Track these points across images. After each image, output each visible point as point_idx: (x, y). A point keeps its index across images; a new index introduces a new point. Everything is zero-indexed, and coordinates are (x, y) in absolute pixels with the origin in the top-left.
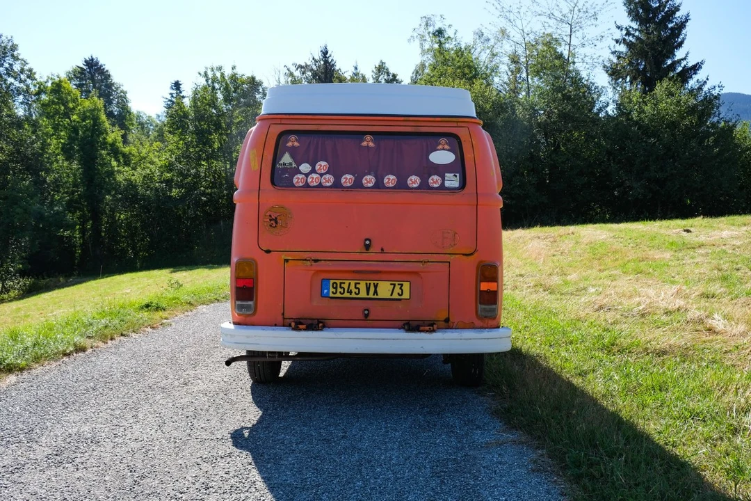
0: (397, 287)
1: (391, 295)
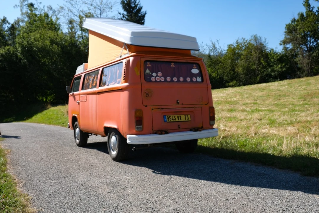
0: (187, 117)
1: (185, 119)
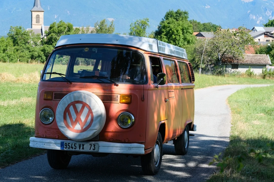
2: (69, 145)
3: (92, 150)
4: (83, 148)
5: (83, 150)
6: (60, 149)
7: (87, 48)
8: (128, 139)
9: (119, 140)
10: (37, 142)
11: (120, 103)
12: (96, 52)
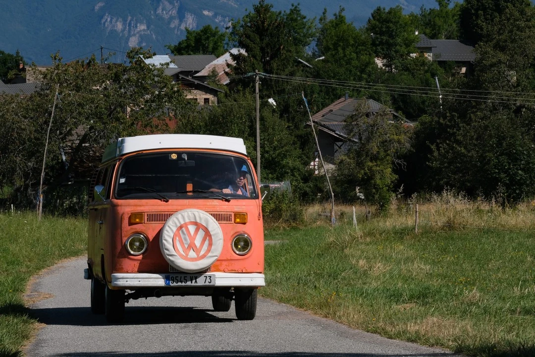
2: (177, 278)
3: (207, 283)
4: (196, 282)
5: (196, 284)
6: (164, 285)
7: (174, 154)
8: (245, 268)
9: (235, 271)
10: (126, 279)
11: (235, 223)
12: (186, 159)
